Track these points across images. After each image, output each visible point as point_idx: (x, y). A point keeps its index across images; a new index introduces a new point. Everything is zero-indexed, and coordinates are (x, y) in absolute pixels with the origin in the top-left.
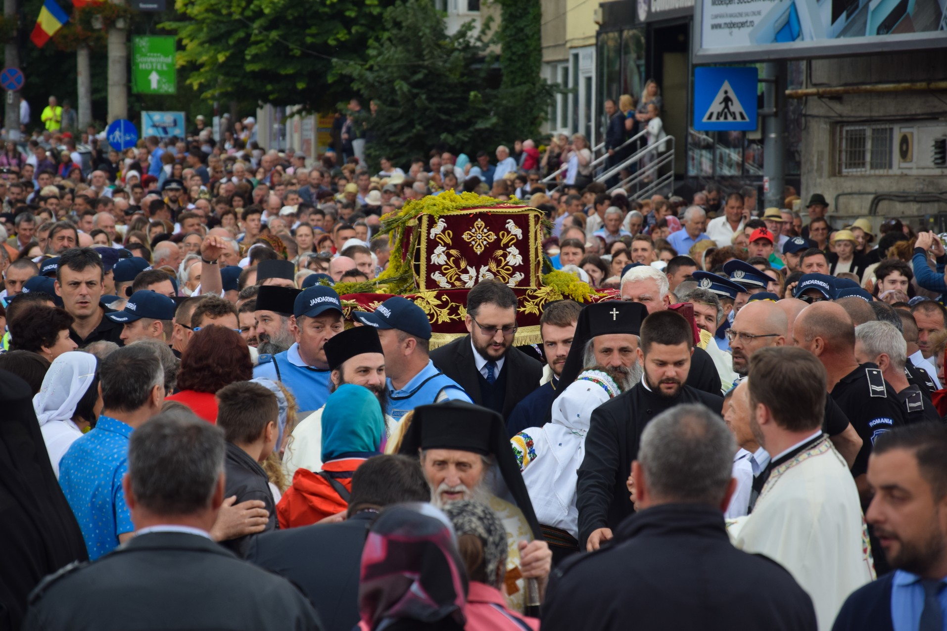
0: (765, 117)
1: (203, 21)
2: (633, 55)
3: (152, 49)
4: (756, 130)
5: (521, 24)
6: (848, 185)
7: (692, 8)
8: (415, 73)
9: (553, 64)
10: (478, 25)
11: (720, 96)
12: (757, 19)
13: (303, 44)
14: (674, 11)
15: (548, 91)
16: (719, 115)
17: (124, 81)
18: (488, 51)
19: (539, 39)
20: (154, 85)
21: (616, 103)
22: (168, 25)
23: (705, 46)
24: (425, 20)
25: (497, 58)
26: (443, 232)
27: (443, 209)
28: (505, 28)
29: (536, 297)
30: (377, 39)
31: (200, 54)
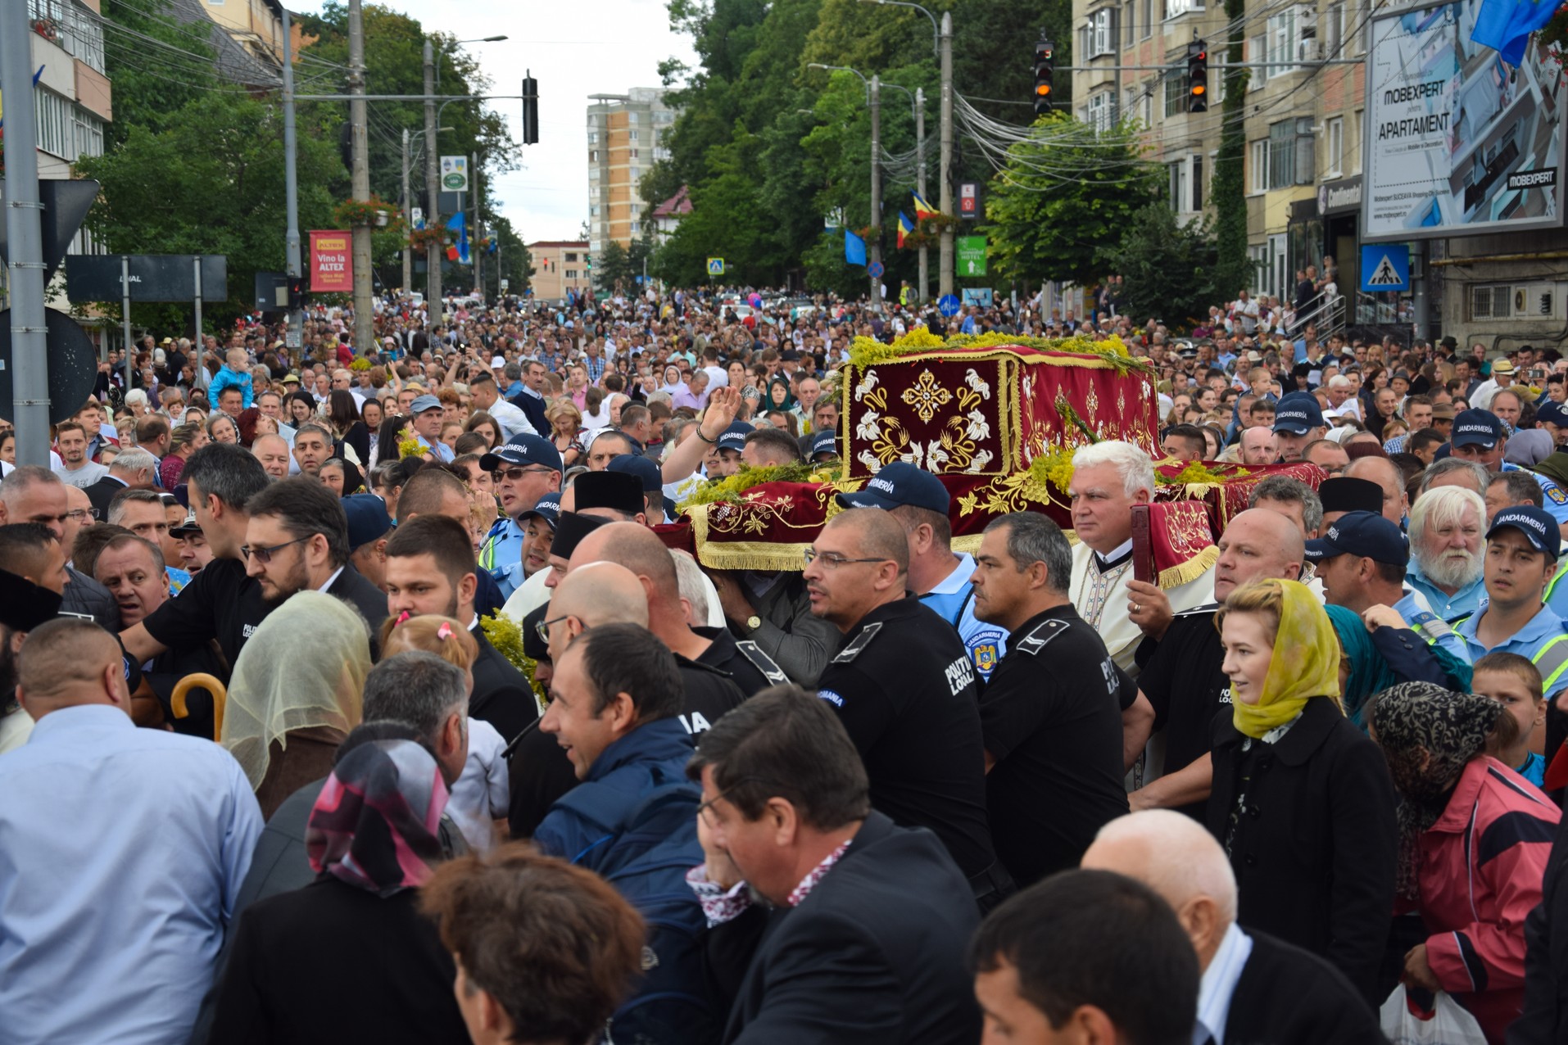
0: (1414, 281)
1: (1005, 225)
2: (1315, 239)
3: (970, 246)
4: (1407, 290)
5: (1232, 219)
6: (1477, 329)
7: (1359, 204)
8: (1155, 255)
9: (1255, 246)
10: (1201, 220)
11: (1381, 266)
12: (1408, 211)
13: (1075, 238)
14: (1346, 206)
15: (1252, 266)
16: (1380, 280)
17: (951, 268)
18: (1208, 239)
19: (1245, 229)
20: (971, 270)
21: (1305, 272)
22: (981, 228)
23: (1370, 231)
24: (1162, 218)
25: (1214, 243)
26: (874, 390)
27: (872, 356)
28: (1220, 222)
29: (1006, 488)
30: (1128, 233)
31: (1003, 248)
